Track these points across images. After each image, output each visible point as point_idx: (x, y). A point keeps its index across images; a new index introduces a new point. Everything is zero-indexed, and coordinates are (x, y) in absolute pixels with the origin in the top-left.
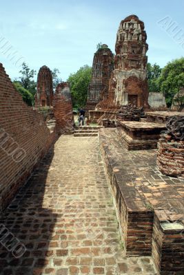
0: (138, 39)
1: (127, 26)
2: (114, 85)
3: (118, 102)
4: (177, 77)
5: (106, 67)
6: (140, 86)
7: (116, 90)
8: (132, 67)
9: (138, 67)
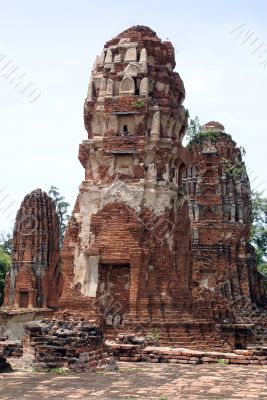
0: (137, 92)
1: (109, 58)
9: (136, 175)
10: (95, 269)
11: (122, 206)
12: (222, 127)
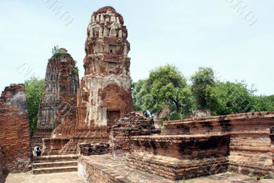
0: (117, 36)
1: (102, 18)
2: (86, 97)
3: (92, 121)
4: (164, 88)
5: (66, 78)
6: (123, 97)
7: (88, 104)
8: (111, 72)
9: (118, 72)
10: (105, 113)
11: (115, 85)
12: (66, 51)
